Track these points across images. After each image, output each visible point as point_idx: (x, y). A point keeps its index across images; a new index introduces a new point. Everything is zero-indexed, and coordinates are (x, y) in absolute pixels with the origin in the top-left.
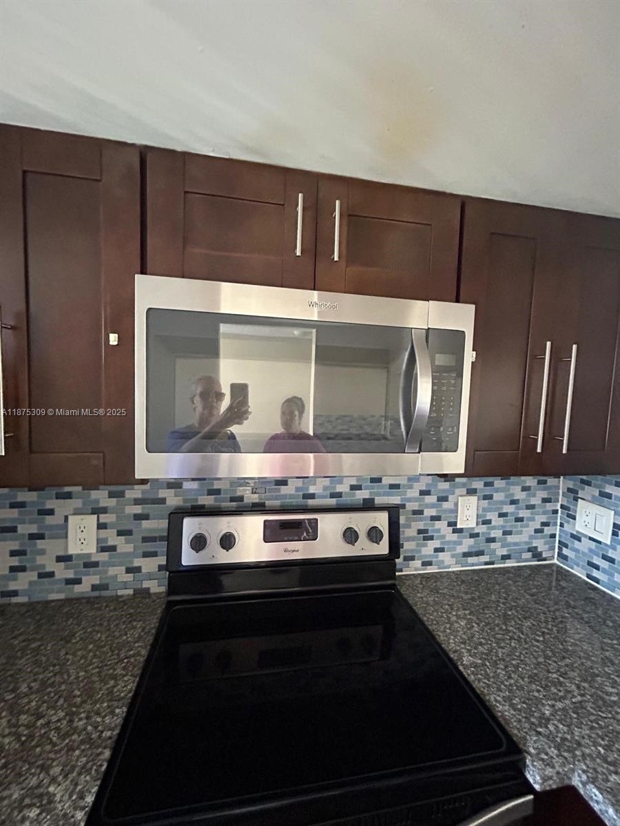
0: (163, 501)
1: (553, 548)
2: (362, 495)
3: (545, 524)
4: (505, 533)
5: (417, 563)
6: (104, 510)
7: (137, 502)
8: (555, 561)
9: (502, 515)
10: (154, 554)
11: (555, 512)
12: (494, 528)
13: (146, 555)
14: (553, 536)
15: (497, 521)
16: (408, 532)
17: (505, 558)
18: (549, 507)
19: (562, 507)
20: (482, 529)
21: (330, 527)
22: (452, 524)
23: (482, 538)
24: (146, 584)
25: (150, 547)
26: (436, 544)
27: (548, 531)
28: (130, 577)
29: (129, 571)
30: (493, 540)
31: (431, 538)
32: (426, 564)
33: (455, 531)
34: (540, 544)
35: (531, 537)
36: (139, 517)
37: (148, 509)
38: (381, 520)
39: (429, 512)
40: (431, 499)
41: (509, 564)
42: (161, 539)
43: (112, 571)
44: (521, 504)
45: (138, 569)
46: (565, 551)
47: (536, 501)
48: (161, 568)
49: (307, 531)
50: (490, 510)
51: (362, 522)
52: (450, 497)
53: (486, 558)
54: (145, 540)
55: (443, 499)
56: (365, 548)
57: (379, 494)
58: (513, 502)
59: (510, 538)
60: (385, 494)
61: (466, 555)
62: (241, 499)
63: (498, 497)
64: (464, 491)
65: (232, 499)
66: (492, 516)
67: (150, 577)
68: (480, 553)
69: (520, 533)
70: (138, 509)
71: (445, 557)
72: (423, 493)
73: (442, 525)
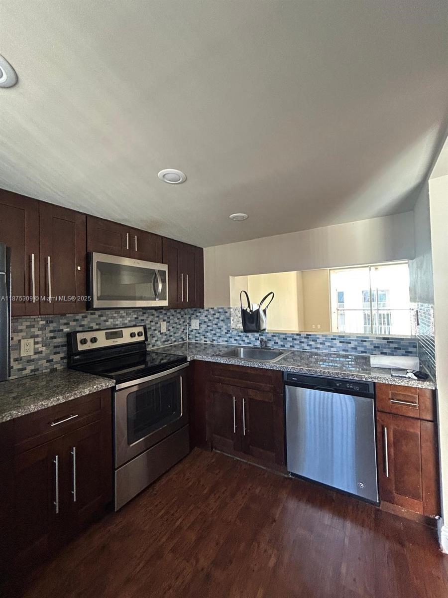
0: (62, 330)
1: (186, 337)
2: (134, 323)
3: (184, 329)
4: (175, 333)
5: (151, 346)
6: (37, 336)
7: (51, 331)
8: (188, 341)
9: (173, 327)
10: (58, 353)
11: (186, 325)
12: (171, 332)
13: (55, 353)
14: (186, 333)
15: (172, 330)
16: (149, 333)
17: (175, 341)
18: (185, 324)
19: (188, 323)
20: (168, 333)
21: (126, 332)
22: (160, 331)
23: (168, 336)
24: (55, 367)
25: (58, 350)
26: (155, 339)
27: (185, 331)
28: (48, 364)
29: (48, 361)
30: (171, 336)
31: (154, 337)
32: (154, 346)
33: (160, 334)
34: (183, 336)
35: (181, 334)
36: (52, 338)
37: (56, 334)
38: (141, 329)
39: (153, 328)
40: (153, 324)
41: (176, 343)
42: (62, 346)
43: (40, 363)
44: (178, 324)
45: (52, 360)
46: (190, 336)
47: (181, 322)
48: (62, 358)
49: (120, 335)
50: (170, 326)
51: (136, 330)
52: (159, 323)
53: (169, 342)
54: (55, 347)
55: (156, 323)
56: (137, 339)
57: (137, 323)
58: (176, 323)
59: (176, 335)
60: (140, 323)
61: (164, 341)
62: (92, 327)
63: (171, 322)
64: (162, 320)
65: (89, 328)
66: (170, 328)
67: (57, 363)
68: (168, 341)
69: (178, 333)
70: (52, 335)
71: (158, 343)
72: (151, 322)
73: (157, 332)
